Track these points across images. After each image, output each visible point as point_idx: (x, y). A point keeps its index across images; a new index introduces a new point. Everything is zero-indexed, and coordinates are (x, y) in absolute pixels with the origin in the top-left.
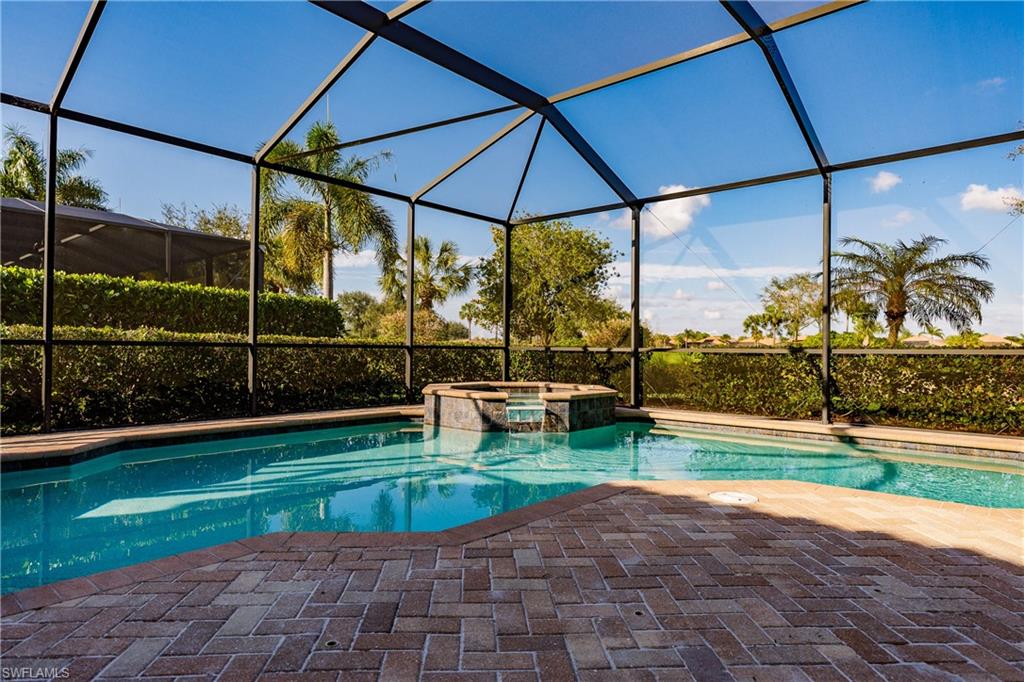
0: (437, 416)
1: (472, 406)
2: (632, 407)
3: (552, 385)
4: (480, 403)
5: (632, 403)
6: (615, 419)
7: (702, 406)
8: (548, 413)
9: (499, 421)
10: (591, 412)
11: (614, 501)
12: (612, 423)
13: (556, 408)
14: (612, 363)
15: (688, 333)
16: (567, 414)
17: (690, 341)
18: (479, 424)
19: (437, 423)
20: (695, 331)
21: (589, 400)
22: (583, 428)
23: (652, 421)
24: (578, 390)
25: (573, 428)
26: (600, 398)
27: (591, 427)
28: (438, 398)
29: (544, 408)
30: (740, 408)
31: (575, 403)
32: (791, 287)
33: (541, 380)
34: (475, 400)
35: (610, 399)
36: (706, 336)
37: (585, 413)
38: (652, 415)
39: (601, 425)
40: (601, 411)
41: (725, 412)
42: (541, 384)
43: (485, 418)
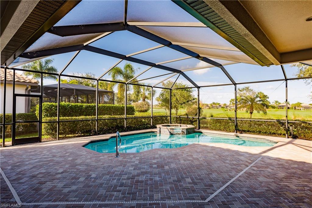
0: (160, 132)
1: (167, 130)
2: (198, 129)
3: (181, 125)
4: (169, 129)
5: (198, 128)
6: (195, 132)
7: (212, 129)
8: (182, 131)
9: (173, 133)
10: (190, 131)
11: (196, 145)
12: (194, 133)
13: (183, 130)
14: (194, 120)
15: (214, 103)
16: (186, 131)
17: (214, 105)
18: (169, 134)
19: (160, 133)
20: (216, 102)
21: (190, 129)
22: (189, 134)
23: (202, 132)
24: (187, 126)
25: (187, 134)
26: (192, 128)
27: (190, 134)
28: (160, 128)
29: (181, 130)
30: (220, 130)
31: (187, 129)
32: (244, 91)
33: (178, 123)
34: (168, 129)
35: (194, 128)
36: (219, 104)
37: (189, 131)
38: (202, 131)
39: (192, 133)
40: (192, 131)
41: (217, 130)
42: (179, 124)
43: (170, 133)
